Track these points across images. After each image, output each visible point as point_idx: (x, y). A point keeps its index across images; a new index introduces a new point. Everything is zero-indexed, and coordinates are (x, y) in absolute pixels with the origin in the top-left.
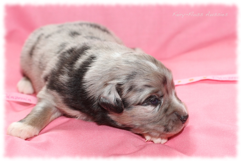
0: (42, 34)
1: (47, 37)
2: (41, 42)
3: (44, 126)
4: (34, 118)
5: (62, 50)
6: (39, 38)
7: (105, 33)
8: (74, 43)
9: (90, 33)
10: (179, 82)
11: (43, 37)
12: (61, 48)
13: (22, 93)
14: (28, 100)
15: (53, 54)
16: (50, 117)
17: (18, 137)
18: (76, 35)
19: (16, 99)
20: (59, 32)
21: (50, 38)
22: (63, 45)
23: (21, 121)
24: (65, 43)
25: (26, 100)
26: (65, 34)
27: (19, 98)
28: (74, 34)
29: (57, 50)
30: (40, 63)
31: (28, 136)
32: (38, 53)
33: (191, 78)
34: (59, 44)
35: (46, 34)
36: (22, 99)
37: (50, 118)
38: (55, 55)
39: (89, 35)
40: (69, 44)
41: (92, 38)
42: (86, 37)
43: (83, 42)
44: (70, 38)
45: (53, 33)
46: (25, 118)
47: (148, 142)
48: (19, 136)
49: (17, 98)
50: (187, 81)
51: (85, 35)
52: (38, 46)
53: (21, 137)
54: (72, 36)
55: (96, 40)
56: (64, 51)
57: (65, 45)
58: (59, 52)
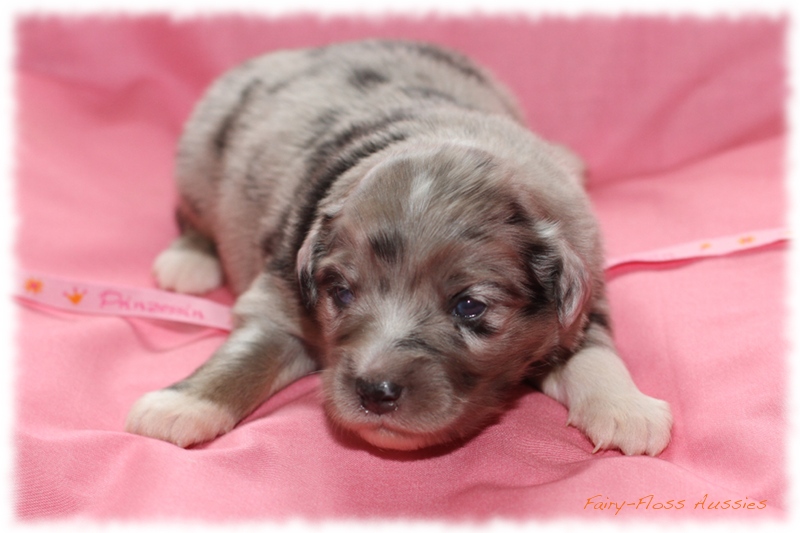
0: (258, 82)
1: (274, 90)
2: (255, 109)
3: (252, 407)
4: (222, 375)
5: (320, 134)
6: (247, 95)
7: (472, 81)
8: (366, 110)
9: (421, 76)
10: (705, 247)
11: (261, 92)
12: (320, 127)
13: (171, 290)
14: (195, 313)
15: (292, 149)
16: (275, 375)
17: (162, 439)
18: (371, 83)
19: (151, 310)
20: (313, 72)
21: (284, 94)
22: (327, 118)
23: (175, 387)
24: (333, 112)
25: (186, 314)
26: (334, 78)
27: (162, 308)
28: (366, 78)
29: (307, 136)
30: (249, 177)
31: (196, 436)
32: (245, 142)
33: (745, 235)
34: (314, 113)
35: (270, 81)
36: (172, 310)
37: (272, 381)
38: (298, 155)
39: (417, 82)
40: (348, 114)
41: (428, 93)
42: (406, 91)
43: (396, 106)
44: (352, 91)
45: (294, 77)
46: (189, 378)
47: (602, 452)
48: (165, 434)
49: (156, 307)
50: (732, 244)
51: (402, 84)
52: (244, 118)
53: (174, 437)
54: (358, 87)
55: (443, 101)
56: (328, 138)
57: (336, 117)
58: (311, 143)
